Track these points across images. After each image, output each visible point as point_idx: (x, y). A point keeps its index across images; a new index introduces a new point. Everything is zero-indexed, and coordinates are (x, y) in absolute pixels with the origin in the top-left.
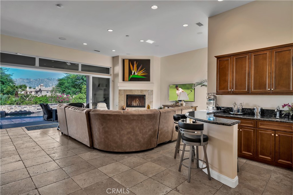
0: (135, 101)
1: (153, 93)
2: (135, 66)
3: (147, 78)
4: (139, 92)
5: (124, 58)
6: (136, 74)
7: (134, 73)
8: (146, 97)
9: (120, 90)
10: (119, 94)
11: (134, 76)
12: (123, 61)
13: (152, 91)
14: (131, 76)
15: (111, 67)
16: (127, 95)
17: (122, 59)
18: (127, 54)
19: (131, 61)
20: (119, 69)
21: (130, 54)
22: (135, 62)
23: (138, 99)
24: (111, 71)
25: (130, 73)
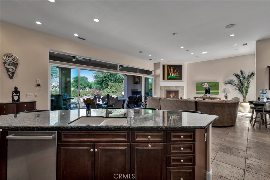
0: (171, 94)
1: (184, 89)
2: (172, 69)
3: (180, 78)
4: (175, 88)
5: (164, 64)
6: (172, 75)
7: (171, 75)
8: (180, 92)
9: (161, 87)
10: (161, 89)
11: (171, 77)
12: (164, 66)
13: (183, 87)
14: (169, 77)
15: (153, 71)
16: (166, 90)
17: (162, 65)
18: (168, 61)
19: (169, 66)
20: (160, 72)
21: (169, 61)
22: (172, 67)
23: (174, 93)
24: (153, 73)
25: (168, 74)
